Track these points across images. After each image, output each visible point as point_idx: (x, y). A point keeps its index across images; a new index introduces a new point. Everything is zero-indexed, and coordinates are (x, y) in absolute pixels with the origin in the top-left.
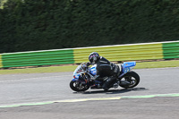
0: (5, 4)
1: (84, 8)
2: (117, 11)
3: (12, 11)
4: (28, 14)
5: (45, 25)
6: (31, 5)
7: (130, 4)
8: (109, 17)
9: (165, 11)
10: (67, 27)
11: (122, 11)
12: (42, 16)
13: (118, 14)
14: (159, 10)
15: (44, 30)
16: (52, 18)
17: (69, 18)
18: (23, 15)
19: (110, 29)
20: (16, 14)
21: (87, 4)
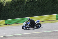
0: (5, 4)
1: (30, 4)
2: (41, 5)
3: (8, 6)
4: (13, 7)
5: (18, 10)
6: (14, 4)
7: (45, 2)
8: (39, 7)
9: (56, 4)
10: (25, 11)
11: (43, 5)
12: (17, 7)
13: (42, 6)
14: (54, 4)
15: (18, 12)
16: (20, 8)
17: (26, 8)
18: (11, 7)
19: (39, 11)
20: (9, 7)
21: (32, 3)
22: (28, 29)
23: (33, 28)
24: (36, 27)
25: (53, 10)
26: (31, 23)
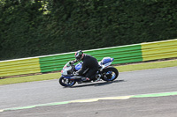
7: (6, 22)
14: (33, 26)
22: (77, 84)
23: (92, 82)
24: (102, 78)
25: (30, 43)
26: (85, 67)
